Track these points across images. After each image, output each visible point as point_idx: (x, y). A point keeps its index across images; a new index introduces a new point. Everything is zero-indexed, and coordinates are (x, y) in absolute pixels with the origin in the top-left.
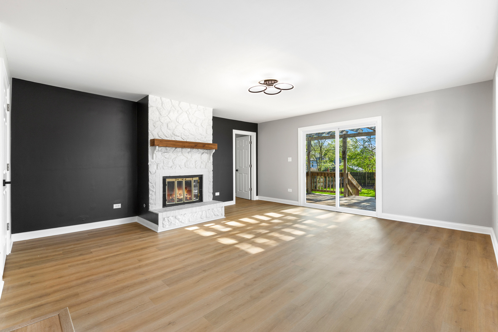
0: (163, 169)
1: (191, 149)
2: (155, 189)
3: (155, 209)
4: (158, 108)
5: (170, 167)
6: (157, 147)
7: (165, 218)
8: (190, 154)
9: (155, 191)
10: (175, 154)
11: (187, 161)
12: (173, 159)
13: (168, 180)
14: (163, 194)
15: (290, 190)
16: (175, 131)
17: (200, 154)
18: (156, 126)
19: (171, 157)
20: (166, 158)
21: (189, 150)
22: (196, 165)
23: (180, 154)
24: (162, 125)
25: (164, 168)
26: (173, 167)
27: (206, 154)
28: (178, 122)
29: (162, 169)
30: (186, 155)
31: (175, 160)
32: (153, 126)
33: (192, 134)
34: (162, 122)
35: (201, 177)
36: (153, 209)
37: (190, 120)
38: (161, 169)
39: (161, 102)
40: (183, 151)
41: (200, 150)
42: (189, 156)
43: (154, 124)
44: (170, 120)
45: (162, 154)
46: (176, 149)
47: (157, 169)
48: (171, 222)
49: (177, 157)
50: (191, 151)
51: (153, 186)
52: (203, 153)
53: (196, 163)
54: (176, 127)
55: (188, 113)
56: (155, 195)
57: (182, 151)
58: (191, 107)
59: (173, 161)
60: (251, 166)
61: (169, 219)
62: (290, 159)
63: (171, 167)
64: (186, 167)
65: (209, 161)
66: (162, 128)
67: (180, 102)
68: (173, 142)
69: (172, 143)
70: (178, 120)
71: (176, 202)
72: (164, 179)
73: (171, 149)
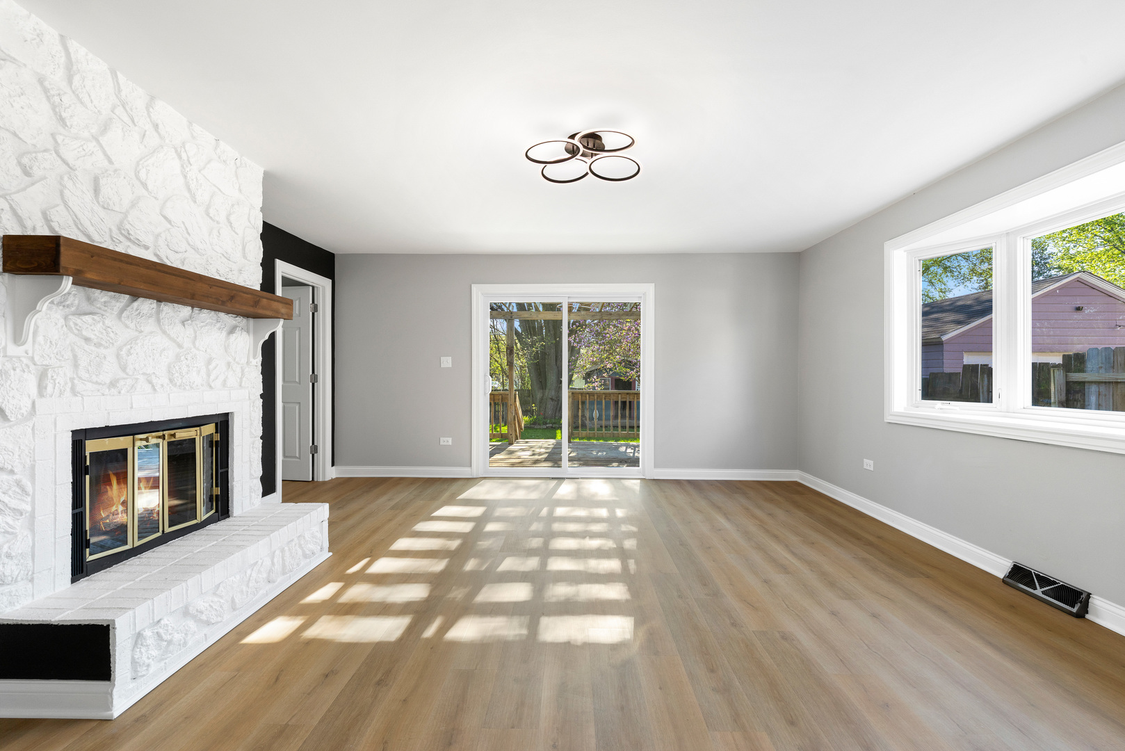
0: (74, 392)
1: (193, 307)
2: (29, 499)
3: (27, 602)
4: (46, 84)
5: (108, 382)
6: (67, 283)
7: (144, 629)
8: (189, 331)
9: (29, 508)
10: (132, 325)
11: (178, 357)
12: (120, 349)
13: (92, 446)
14: (73, 515)
15: (447, 441)
16: (130, 219)
17: (224, 334)
18: (37, 172)
19: (112, 335)
20: (87, 340)
21: (186, 311)
22: (209, 375)
23: (150, 326)
24: (70, 178)
25: (80, 387)
26: (122, 383)
27: (245, 334)
28: (145, 185)
29: (68, 393)
30: (177, 330)
31: (129, 353)
32: (18, 171)
33: (196, 250)
34: (71, 162)
35: (223, 423)
36: (18, 607)
37: (189, 190)
38: (61, 393)
39: (63, 60)
40: (162, 315)
41: (222, 315)
42: (184, 334)
43: (25, 160)
44: (106, 163)
45: (66, 318)
46: (136, 304)
47: (41, 393)
48: (169, 637)
49: (136, 338)
50: (191, 317)
51: (18, 483)
52: (232, 330)
53: (211, 367)
54: (133, 205)
55: (184, 156)
56: (32, 530)
57: (158, 312)
58: (193, 137)
59: (118, 356)
60: (314, 379)
61: (161, 631)
62: (447, 362)
63: (113, 384)
64: (175, 385)
65: (251, 359)
66: (66, 192)
67: (153, 98)
68: (147, 268)
69: (143, 271)
70: (143, 175)
71: (133, 541)
72: (80, 438)
73: (113, 302)
